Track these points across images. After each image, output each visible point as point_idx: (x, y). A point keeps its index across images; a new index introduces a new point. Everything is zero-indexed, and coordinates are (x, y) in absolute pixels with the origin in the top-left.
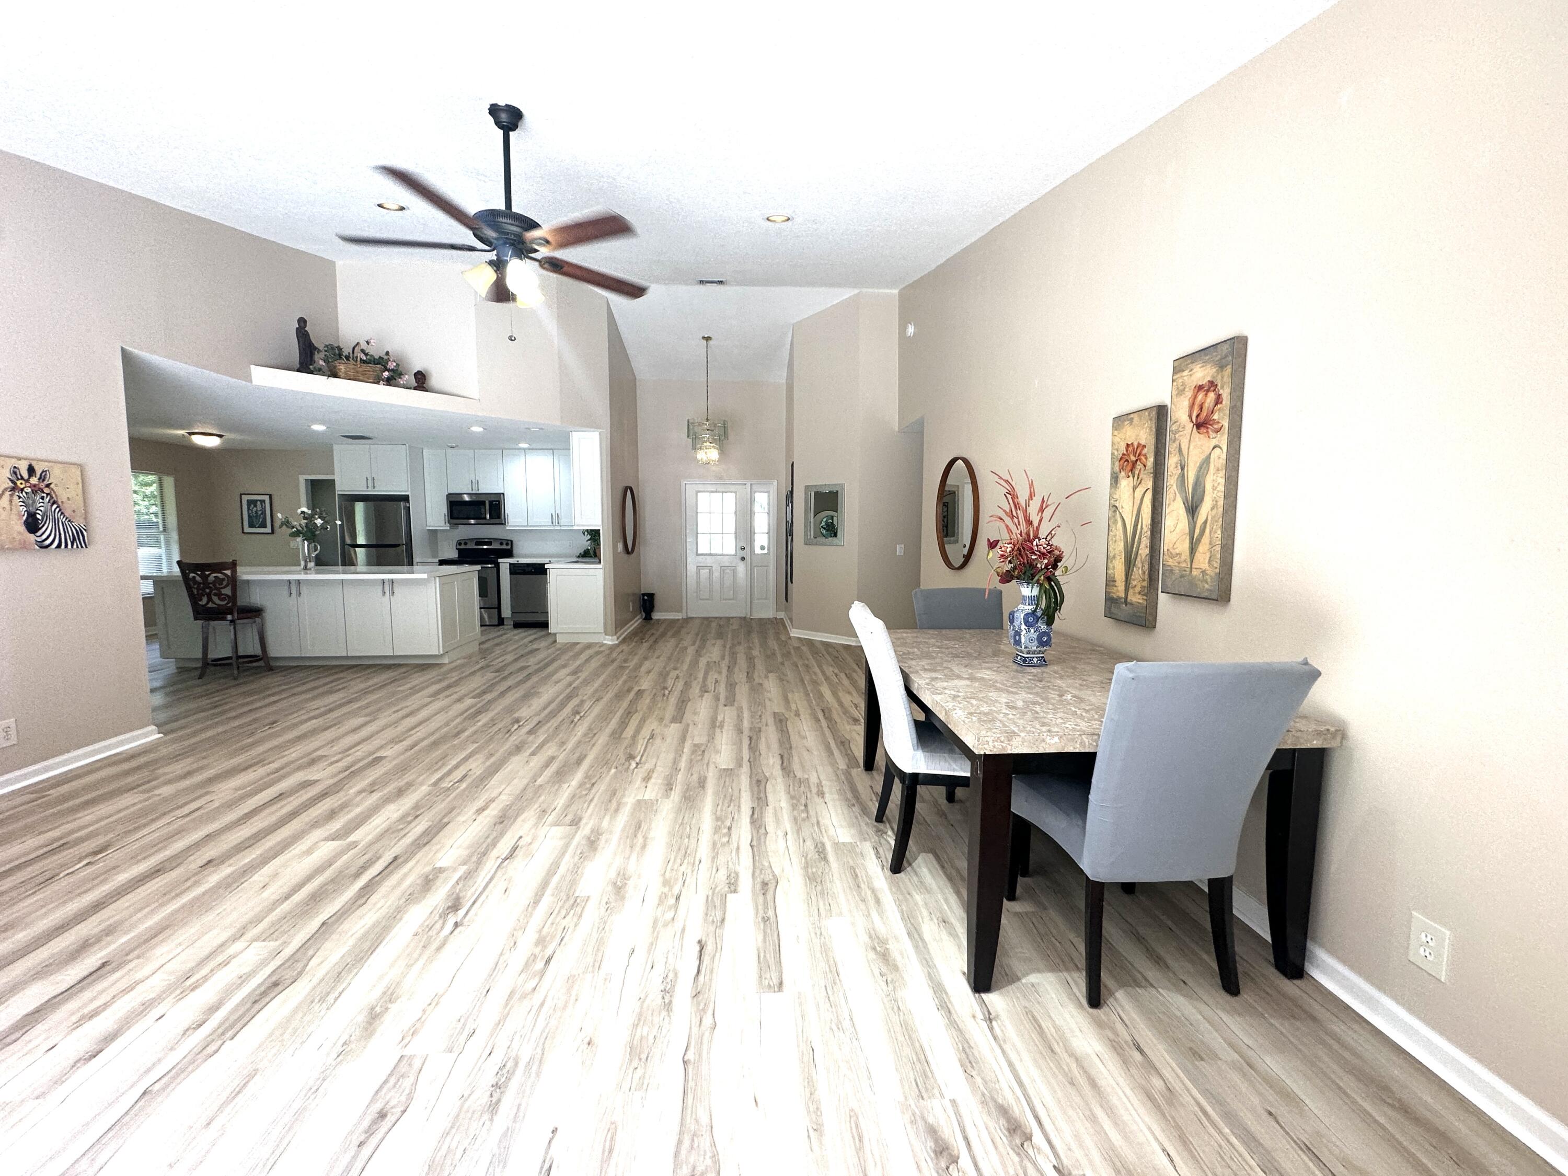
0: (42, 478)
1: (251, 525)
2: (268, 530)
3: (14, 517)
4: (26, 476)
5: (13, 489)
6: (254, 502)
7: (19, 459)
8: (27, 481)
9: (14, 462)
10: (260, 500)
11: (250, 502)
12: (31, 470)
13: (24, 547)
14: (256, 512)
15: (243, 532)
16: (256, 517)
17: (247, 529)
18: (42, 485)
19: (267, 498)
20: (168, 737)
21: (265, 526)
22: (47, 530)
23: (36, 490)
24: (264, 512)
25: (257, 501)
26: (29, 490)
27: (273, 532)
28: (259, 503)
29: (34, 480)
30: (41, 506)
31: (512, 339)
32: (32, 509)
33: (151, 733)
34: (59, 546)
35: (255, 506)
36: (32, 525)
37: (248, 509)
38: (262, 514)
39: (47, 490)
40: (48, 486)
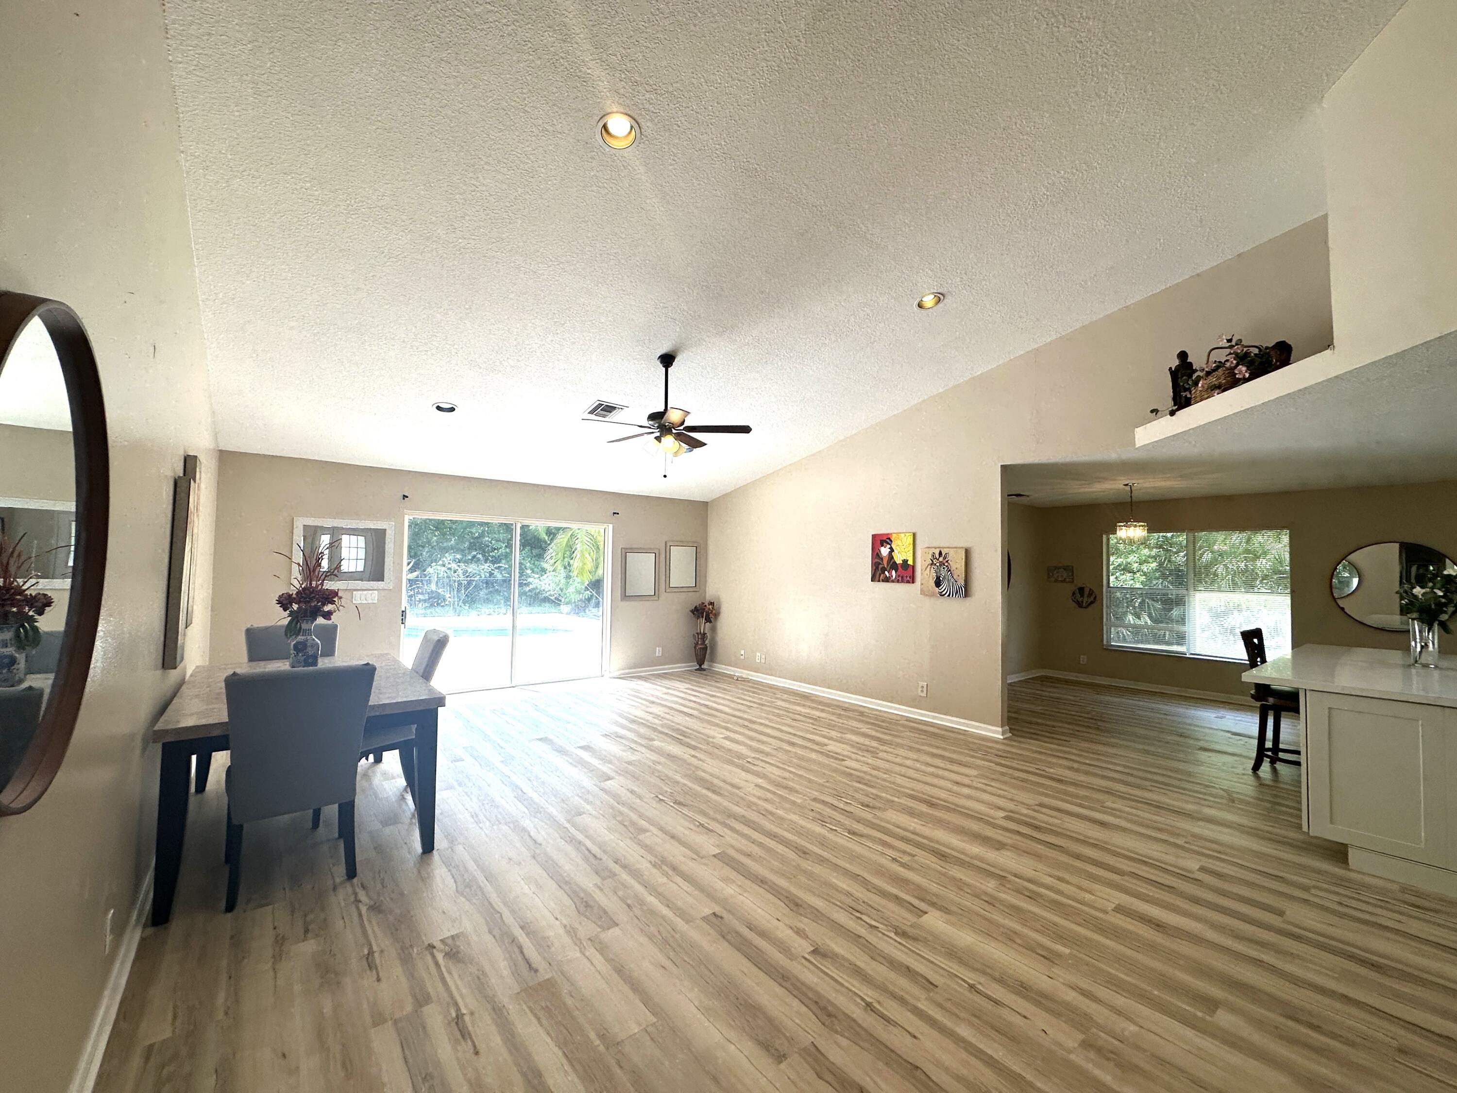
0: (945, 558)
3: (931, 578)
4: (938, 557)
5: (932, 564)
7: (936, 548)
8: (938, 560)
9: (933, 550)
12: (940, 554)
13: (932, 595)
18: (945, 561)
20: (1005, 741)
22: (944, 586)
23: (942, 564)
26: (938, 564)
29: (941, 559)
30: (943, 572)
31: (665, 476)
32: (939, 575)
33: (997, 732)
34: (949, 596)
36: (938, 583)
39: (946, 564)
40: (947, 562)
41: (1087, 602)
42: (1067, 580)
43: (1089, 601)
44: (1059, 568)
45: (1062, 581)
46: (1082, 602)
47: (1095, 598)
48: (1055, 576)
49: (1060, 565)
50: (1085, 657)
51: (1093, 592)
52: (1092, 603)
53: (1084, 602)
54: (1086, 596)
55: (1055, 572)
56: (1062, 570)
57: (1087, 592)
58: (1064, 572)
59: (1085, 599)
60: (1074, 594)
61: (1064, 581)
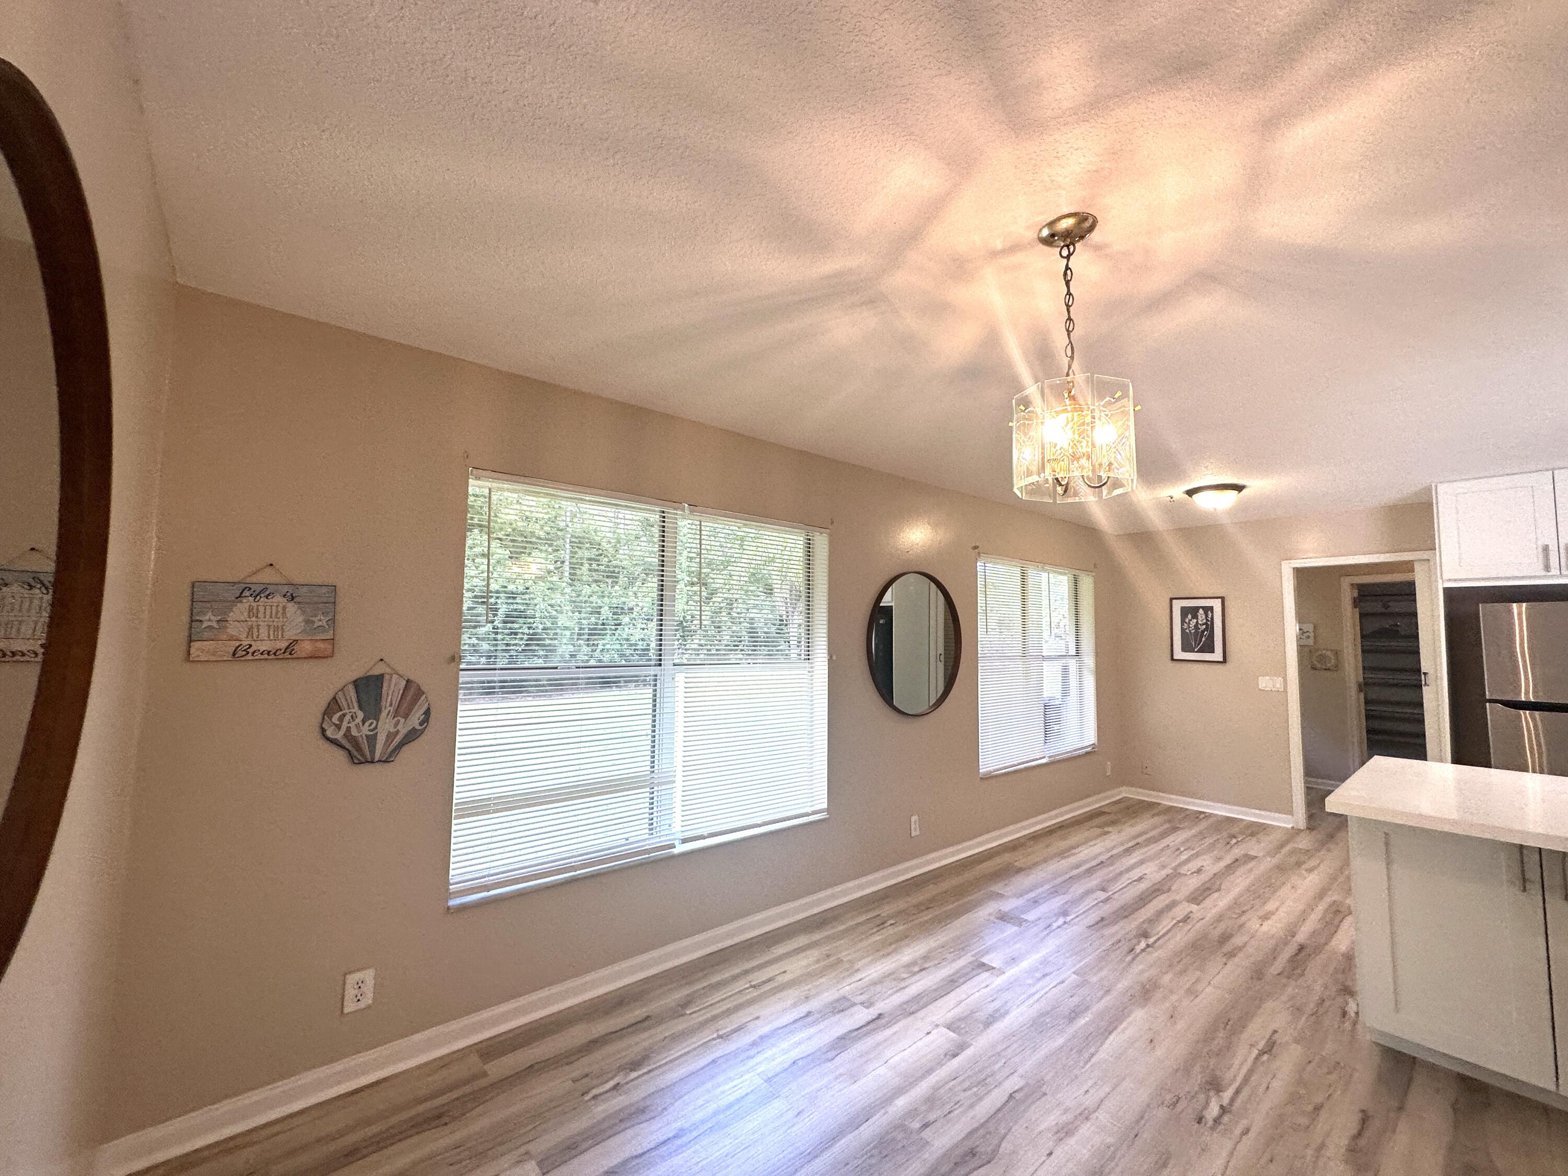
1: (1187, 647)
2: (1217, 655)
6: (1194, 611)
10: (1203, 608)
11: (1185, 611)
14: (1196, 627)
15: (1172, 659)
16: (1196, 634)
17: (1179, 654)
19: (1217, 605)
21: (1212, 650)
24: (1210, 627)
25: (1197, 608)
27: (1225, 661)
28: (1201, 611)
35: (1195, 616)
37: (1183, 622)
38: (1206, 630)
41: (390, 736)
42: (306, 647)
43: (403, 731)
44: (264, 592)
45: (273, 655)
46: (372, 740)
47: (427, 713)
48: (232, 629)
49: (267, 577)
50: (368, 976)
51: (420, 693)
52: (412, 736)
53: (381, 739)
54: (387, 709)
55: (240, 611)
56: (278, 599)
57: (392, 691)
58: (291, 608)
59: (386, 725)
60: (333, 706)
61: (289, 652)
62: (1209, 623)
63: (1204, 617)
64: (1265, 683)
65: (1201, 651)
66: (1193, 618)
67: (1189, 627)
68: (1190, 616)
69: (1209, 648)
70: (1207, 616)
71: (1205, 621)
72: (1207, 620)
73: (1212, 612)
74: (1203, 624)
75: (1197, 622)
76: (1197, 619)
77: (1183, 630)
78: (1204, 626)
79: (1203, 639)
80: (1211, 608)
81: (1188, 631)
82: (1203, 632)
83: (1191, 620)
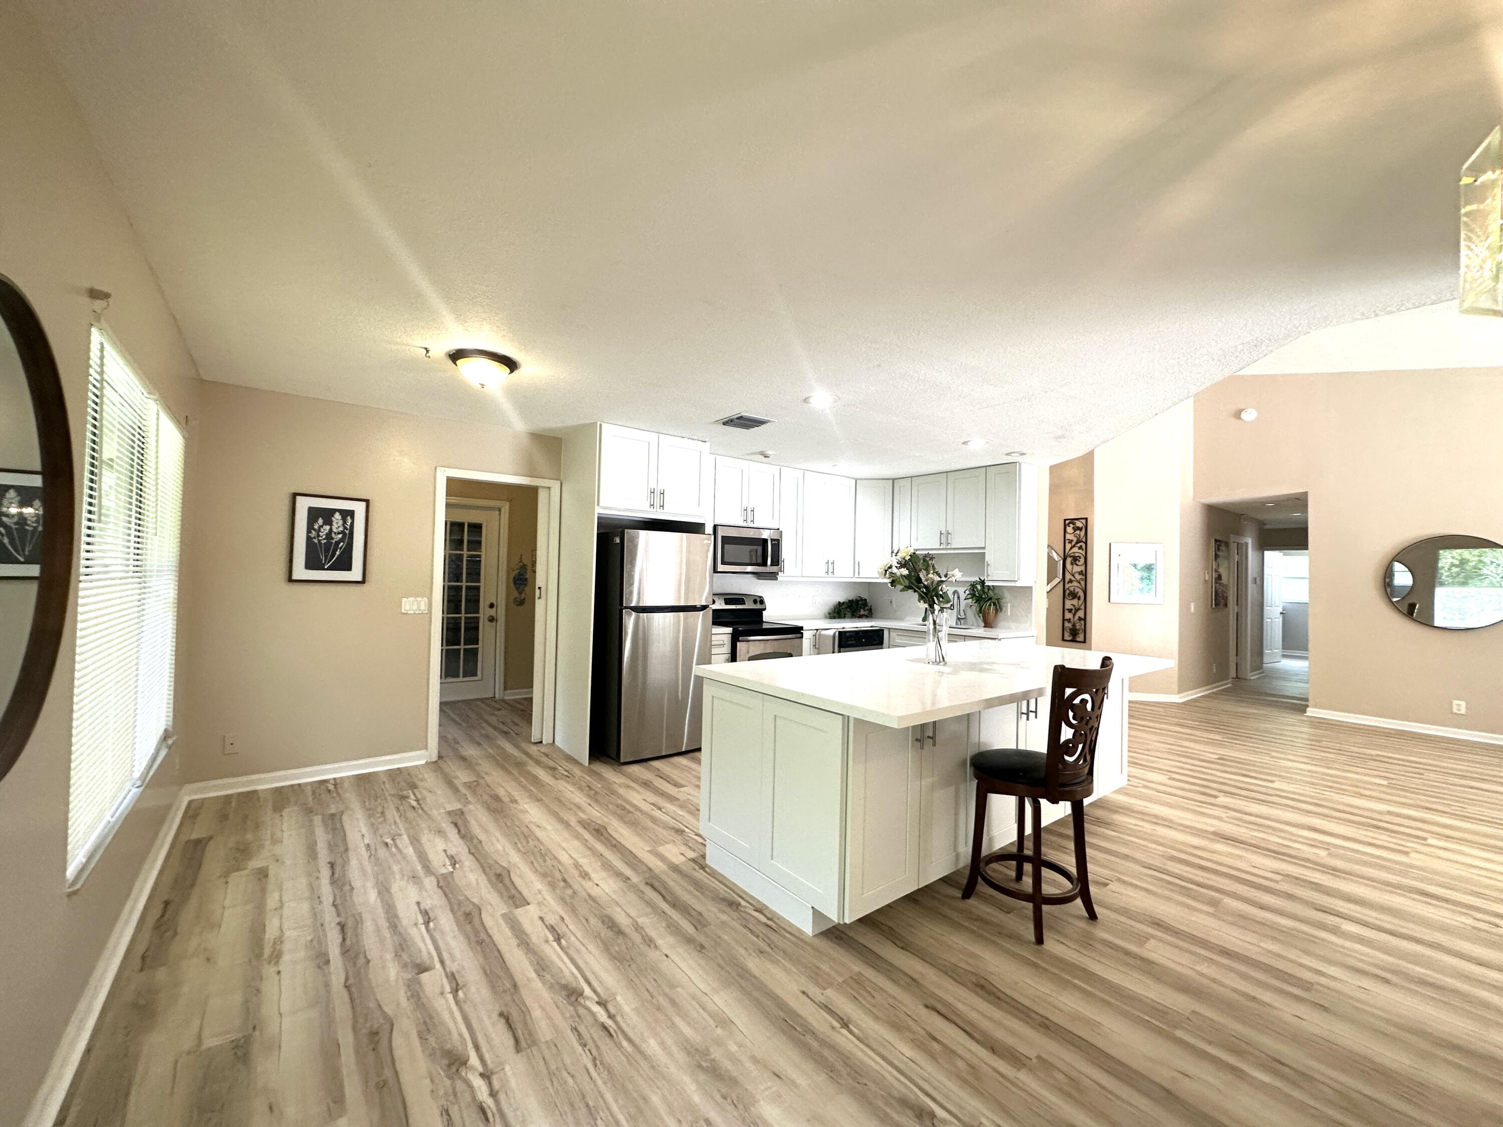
1: (312, 563)
2: (355, 574)
6: (327, 515)
10: (341, 512)
11: (314, 514)
14: (329, 535)
15: (290, 580)
16: (328, 545)
17: (301, 573)
19: (359, 509)
21: (348, 567)
24: (348, 536)
25: (333, 511)
27: (364, 580)
28: (337, 516)
35: (328, 522)
37: (310, 528)
38: (341, 540)
62: (347, 532)
63: (341, 523)
64: (410, 605)
65: (331, 568)
66: (325, 523)
67: (319, 536)
68: (320, 521)
69: (345, 564)
70: (345, 522)
71: (341, 529)
72: (345, 528)
73: (353, 518)
74: (339, 533)
75: (331, 530)
76: (331, 525)
77: (309, 539)
78: (340, 536)
79: (338, 553)
80: (351, 513)
81: (316, 541)
82: (338, 543)
83: (322, 526)
